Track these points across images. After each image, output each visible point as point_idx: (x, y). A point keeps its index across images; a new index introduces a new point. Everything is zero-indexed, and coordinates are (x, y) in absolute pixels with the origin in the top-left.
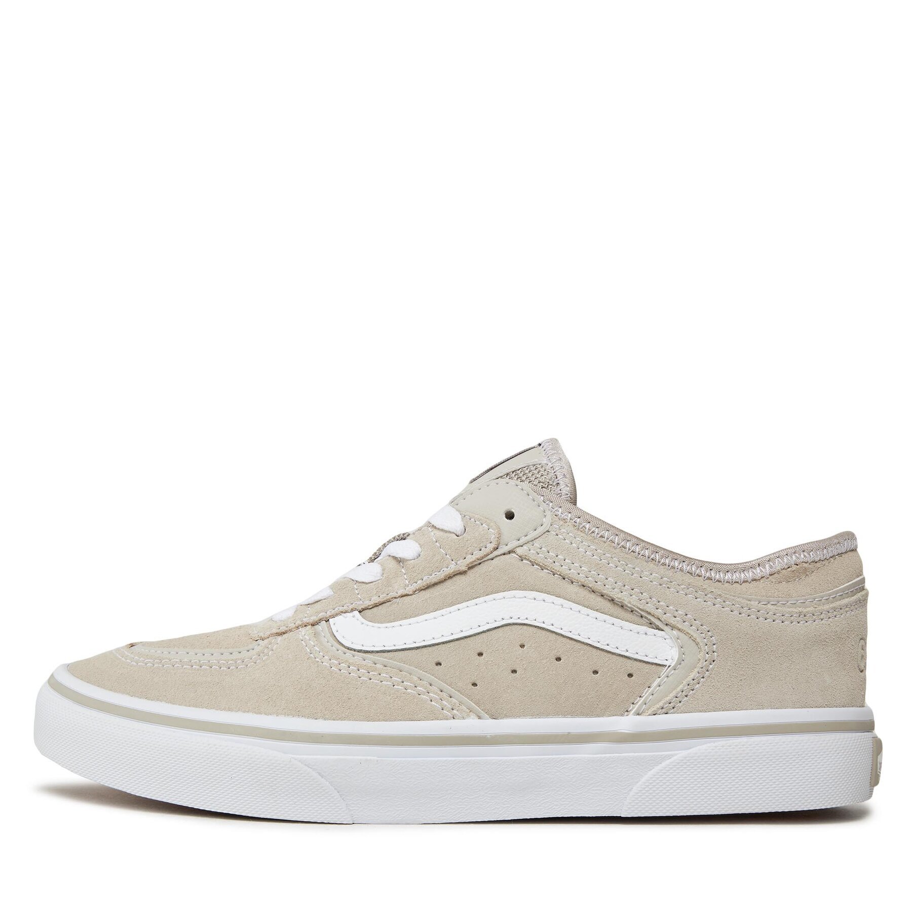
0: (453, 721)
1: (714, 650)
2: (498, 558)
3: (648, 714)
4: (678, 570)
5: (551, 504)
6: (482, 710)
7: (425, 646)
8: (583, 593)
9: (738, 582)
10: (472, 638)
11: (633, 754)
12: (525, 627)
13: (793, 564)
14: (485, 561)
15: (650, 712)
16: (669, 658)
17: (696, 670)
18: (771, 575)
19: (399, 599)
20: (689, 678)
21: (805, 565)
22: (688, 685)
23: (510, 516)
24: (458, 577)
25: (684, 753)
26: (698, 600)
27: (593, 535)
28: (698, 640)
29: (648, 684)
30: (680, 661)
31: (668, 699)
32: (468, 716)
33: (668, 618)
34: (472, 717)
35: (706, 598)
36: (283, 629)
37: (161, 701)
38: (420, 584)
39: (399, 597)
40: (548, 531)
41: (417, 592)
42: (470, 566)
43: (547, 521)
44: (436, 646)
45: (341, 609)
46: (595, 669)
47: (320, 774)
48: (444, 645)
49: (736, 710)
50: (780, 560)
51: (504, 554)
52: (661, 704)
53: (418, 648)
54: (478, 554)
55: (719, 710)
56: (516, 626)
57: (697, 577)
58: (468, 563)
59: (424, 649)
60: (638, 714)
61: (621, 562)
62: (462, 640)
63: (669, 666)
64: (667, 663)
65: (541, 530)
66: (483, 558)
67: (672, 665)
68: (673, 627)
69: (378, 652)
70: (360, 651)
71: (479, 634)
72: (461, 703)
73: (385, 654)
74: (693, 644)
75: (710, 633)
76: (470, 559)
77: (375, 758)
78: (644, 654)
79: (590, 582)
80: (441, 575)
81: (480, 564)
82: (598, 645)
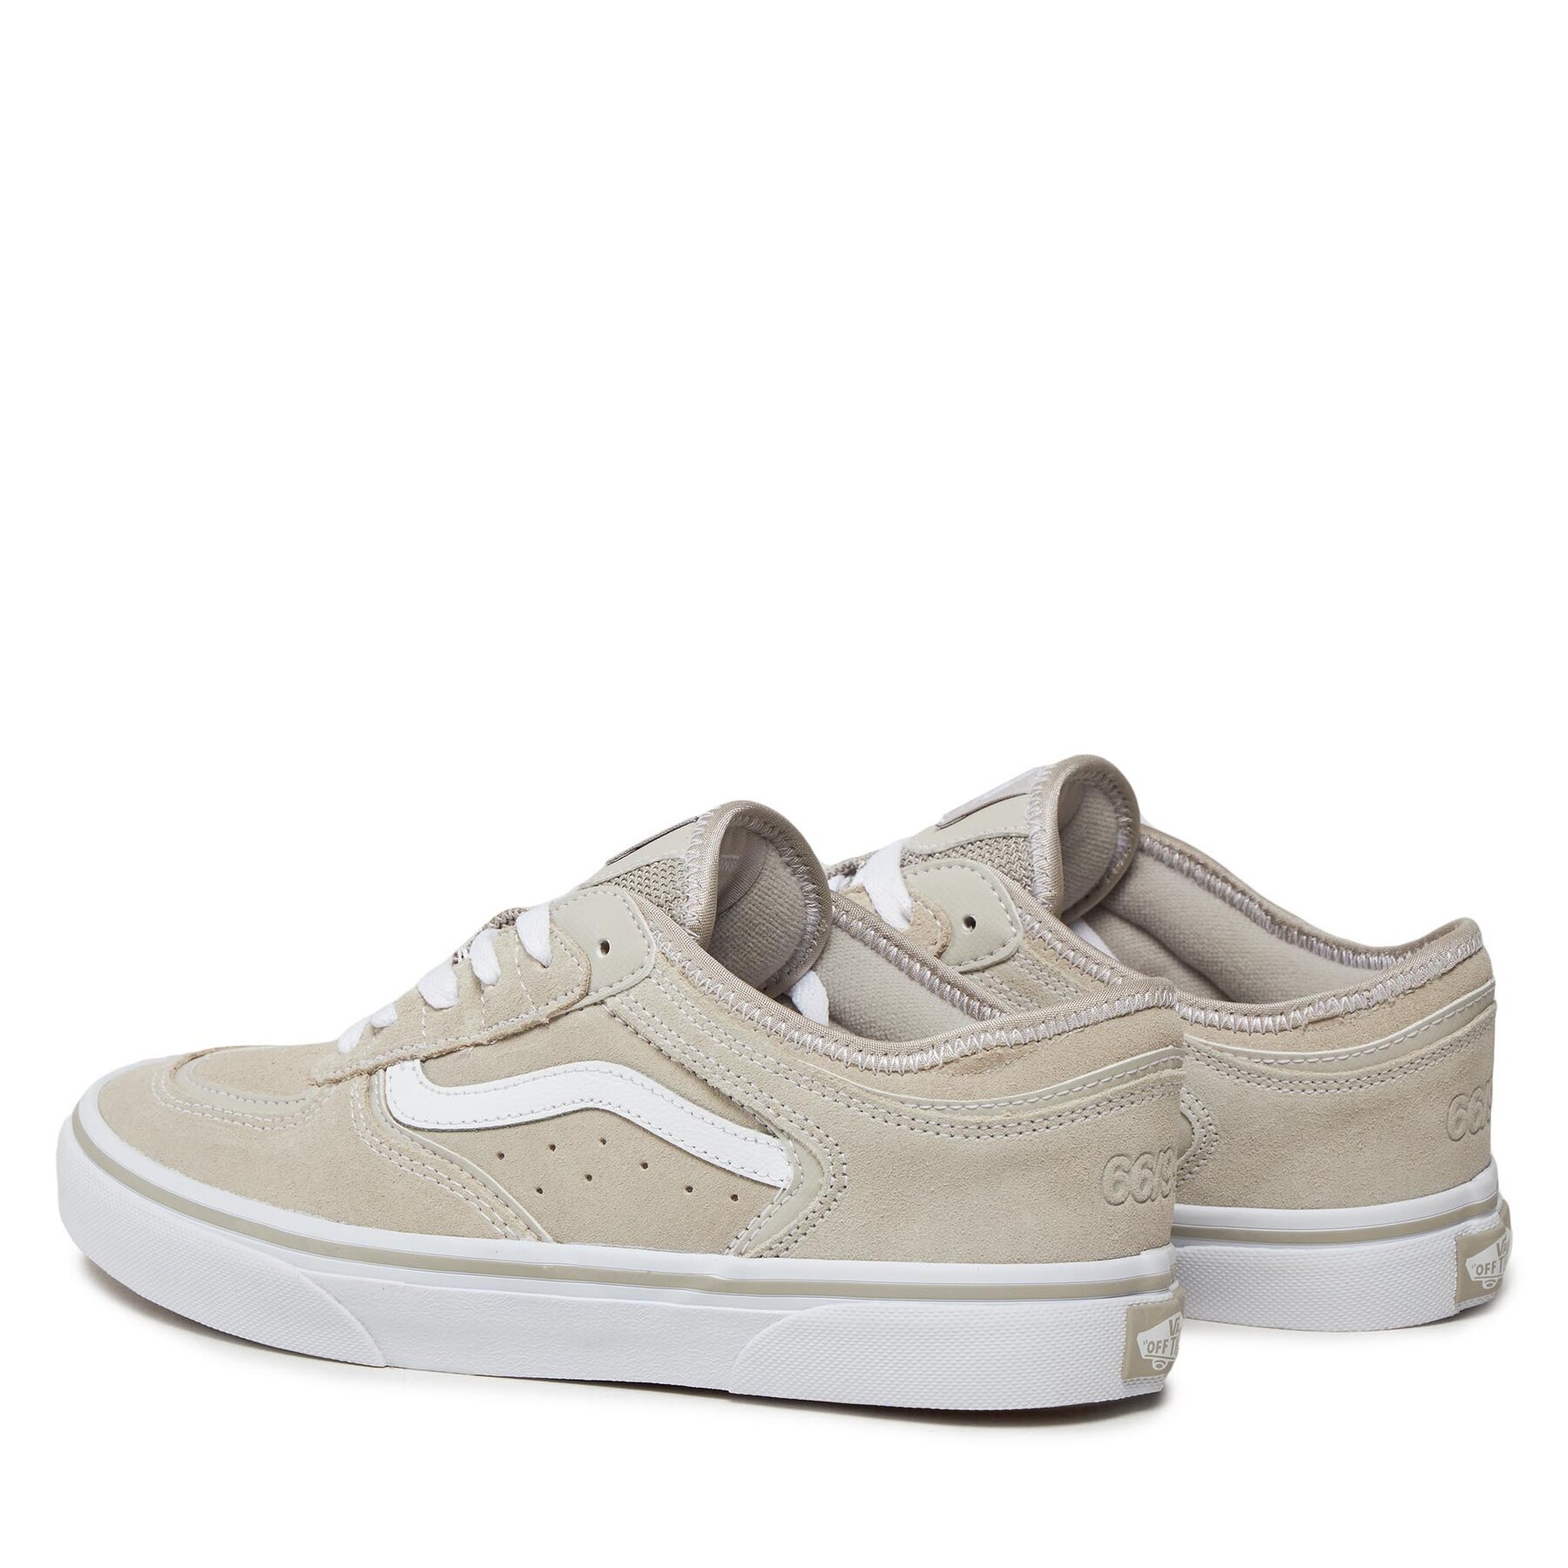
0: (504, 1241)
1: (845, 1172)
2: (588, 1009)
3: (750, 1255)
4: (811, 1050)
5: (660, 934)
6: (544, 1228)
7: (488, 1129)
8: (679, 1075)
9: (897, 1072)
10: (544, 1123)
11: (732, 1309)
12: (608, 1115)
13: (981, 1048)
14: (572, 1011)
15: (752, 1253)
16: (784, 1178)
17: (817, 1199)
18: (946, 1063)
19: (471, 1049)
20: (807, 1211)
21: (1000, 1050)
22: (807, 1219)
23: (605, 947)
24: (537, 1031)
25: (794, 1314)
26: (826, 1098)
27: (703, 989)
28: (819, 1157)
29: (756, 1212)
30: (797, 1184)
31: (776, 1236)
32: (524, 1236)
33: (781, 1122)
34: (529, 1237)
35: (837, 1097)
36: (339, 1074)
37: (175, 1168)
38: (495, 1031)
39: (472, 1045)
40: (649, 977)
41: (494, 1042)
42: (552, 1016)
43: (649, 961)
44: (501, 1130)
45: (401, 1053)
46: (689, 1185)
47: (336, 1298)
48: (510, 1129)
49: (872, 1260)
50: (962, 1042)
51: (595, 1004)
52: (767, 1243)
53: (478, 1130)
54: (564, 1001)
55: (848, 1258)
56: (597, 1113)
57: (838, 1062)
58: (549, 1012)
59: (486, 1133)
60: (742, 1254)
61: (728, 1036)
62: (533, 1125)
63: (784, 1189)
64: (781, 1185)
65: (640, 974)
66: (568, 1007)
67: (787, 1188)
68: (789, 1137)
69: (430, 1131)
70: (409, 1127)
71: (553, 1118)
72: (518, 1216)
73: (438, 1135)
74: (814, 1162)
75: (838, 1148)
76: (554, 1006)
77: (403, 1284)
78: (752, 1170)
79: (687, 1060)
80: (517, 1024)
81: (567, 1013)
82: (692, 1151)
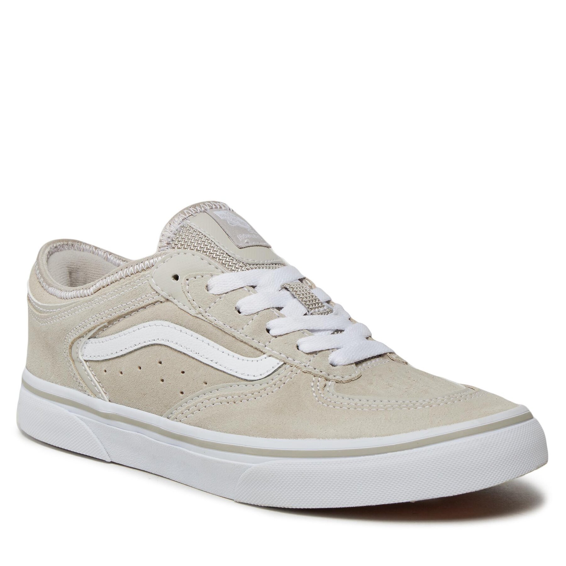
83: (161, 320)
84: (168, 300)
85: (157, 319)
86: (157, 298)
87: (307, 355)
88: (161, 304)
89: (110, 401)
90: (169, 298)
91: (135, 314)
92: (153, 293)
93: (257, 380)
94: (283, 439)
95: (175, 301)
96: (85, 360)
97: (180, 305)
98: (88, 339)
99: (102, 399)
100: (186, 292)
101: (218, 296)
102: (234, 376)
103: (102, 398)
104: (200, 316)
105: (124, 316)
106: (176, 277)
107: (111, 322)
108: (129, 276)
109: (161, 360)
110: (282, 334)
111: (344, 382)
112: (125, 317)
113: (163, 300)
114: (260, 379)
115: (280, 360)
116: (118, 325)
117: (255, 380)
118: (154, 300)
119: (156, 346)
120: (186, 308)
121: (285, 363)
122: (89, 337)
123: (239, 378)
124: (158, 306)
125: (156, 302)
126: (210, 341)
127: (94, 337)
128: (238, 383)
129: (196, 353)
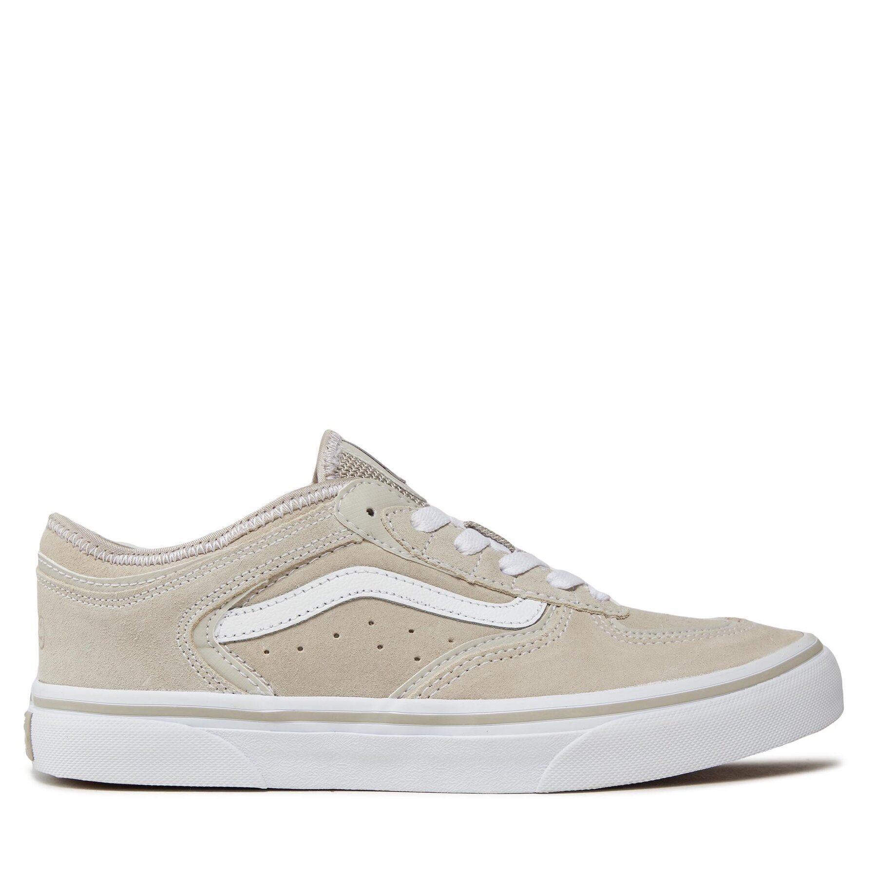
83: (362, 565)
84: (364, 540)
85: (355, 565)
86: (349, 537)
87: (570, 593)
88: (355, 546)
89: (275, 695)
90: (367, 538)
91: (317, 561)
92: (344, 530)
93: (527, 627)
94: (617, 689)
95: (376, 542)
96: (220, 643)
97: (385, 546)
98: (229, 610)
99: (262, 695)
100: (391, 530)
101: (430, 535)
102: (490, 626)
103: (262, 692)
104: (416, 559)
105: (297, 566)
106: (371, 512)
107: (273, 579)
108: (299, 509)
109: (372, 619)
110: (524, 572)
111: (624, 617)
112: (297, 568)
113: (359, 540)
114: (530, 626)
115: (542, 601)
116: (283, 582)
117: (524, 628)
118: (346, 541)
119: (362, 601)
120: (393, 550)
121: (549, 605)
122: (231, 607)
123: (500, 628)
124: (353, 547)
125: (349, 543)
126: (440, 590)
127: (240, 605)
128: (502, 634)
129: (426, 605)
